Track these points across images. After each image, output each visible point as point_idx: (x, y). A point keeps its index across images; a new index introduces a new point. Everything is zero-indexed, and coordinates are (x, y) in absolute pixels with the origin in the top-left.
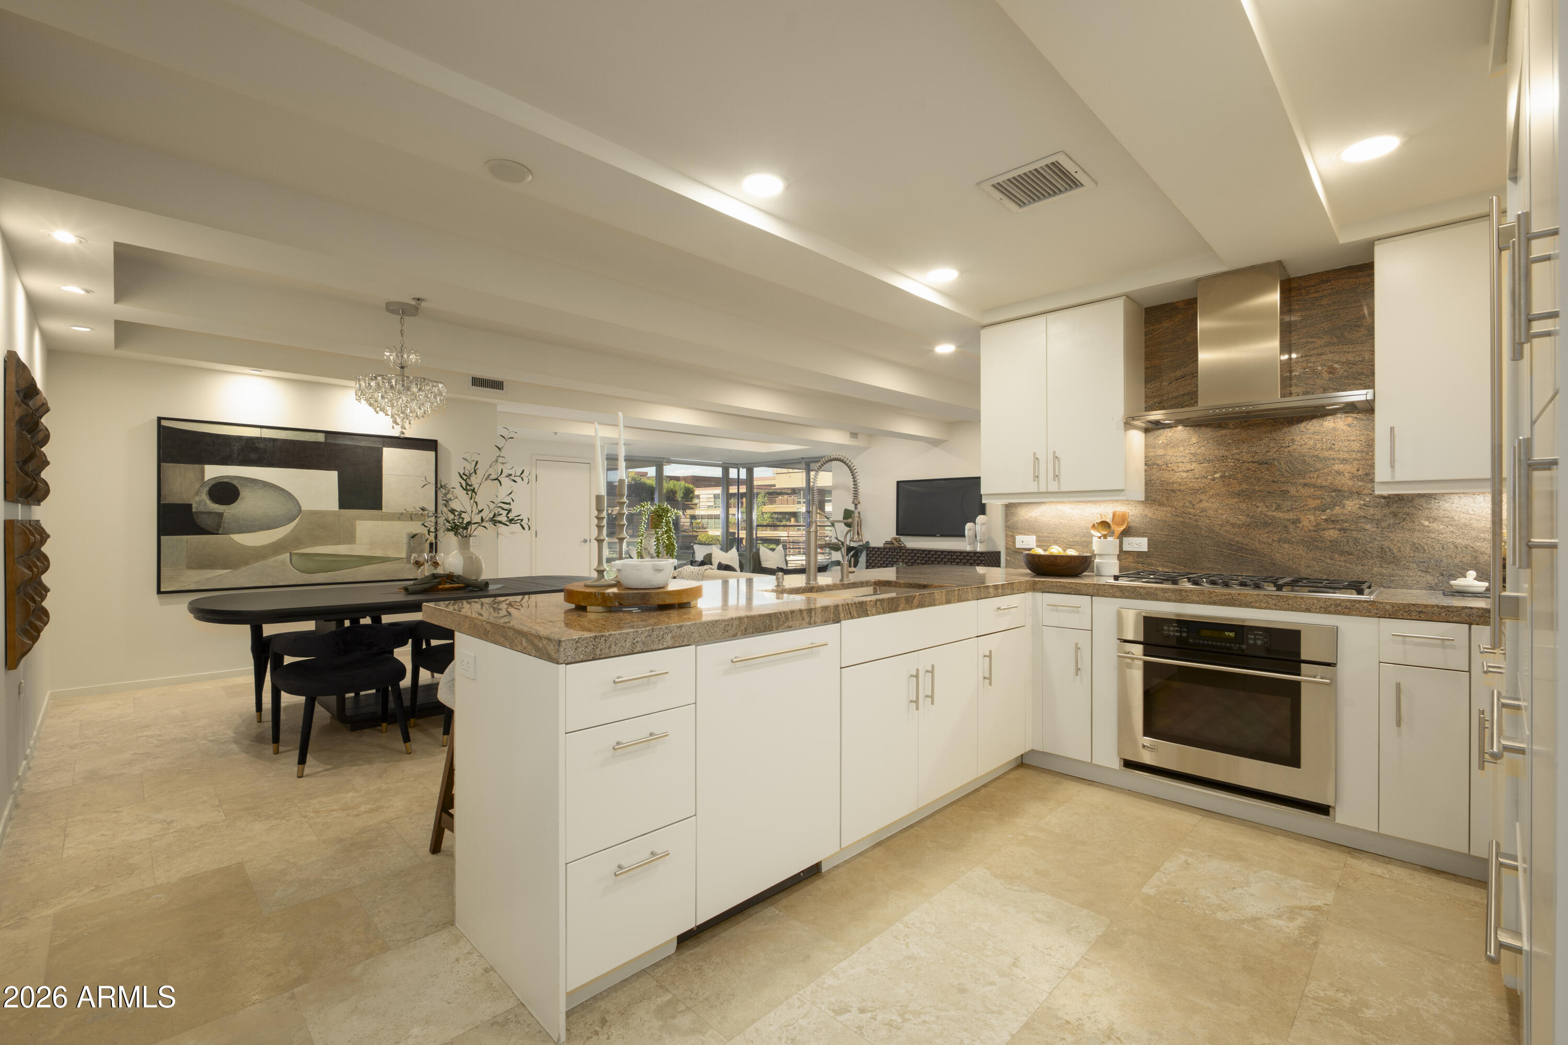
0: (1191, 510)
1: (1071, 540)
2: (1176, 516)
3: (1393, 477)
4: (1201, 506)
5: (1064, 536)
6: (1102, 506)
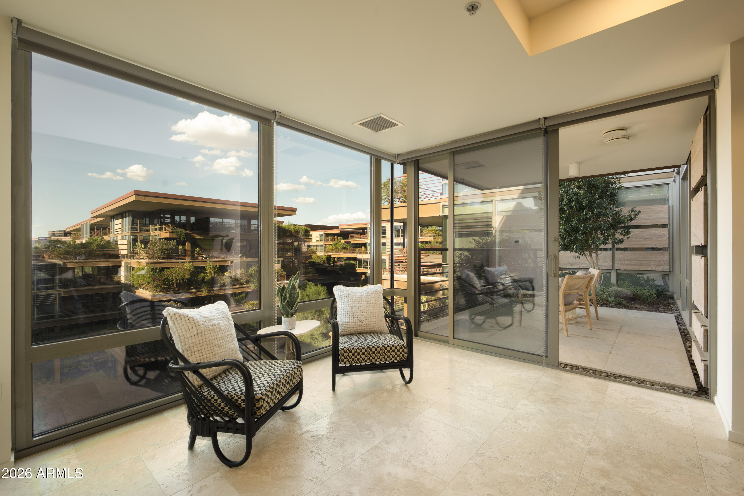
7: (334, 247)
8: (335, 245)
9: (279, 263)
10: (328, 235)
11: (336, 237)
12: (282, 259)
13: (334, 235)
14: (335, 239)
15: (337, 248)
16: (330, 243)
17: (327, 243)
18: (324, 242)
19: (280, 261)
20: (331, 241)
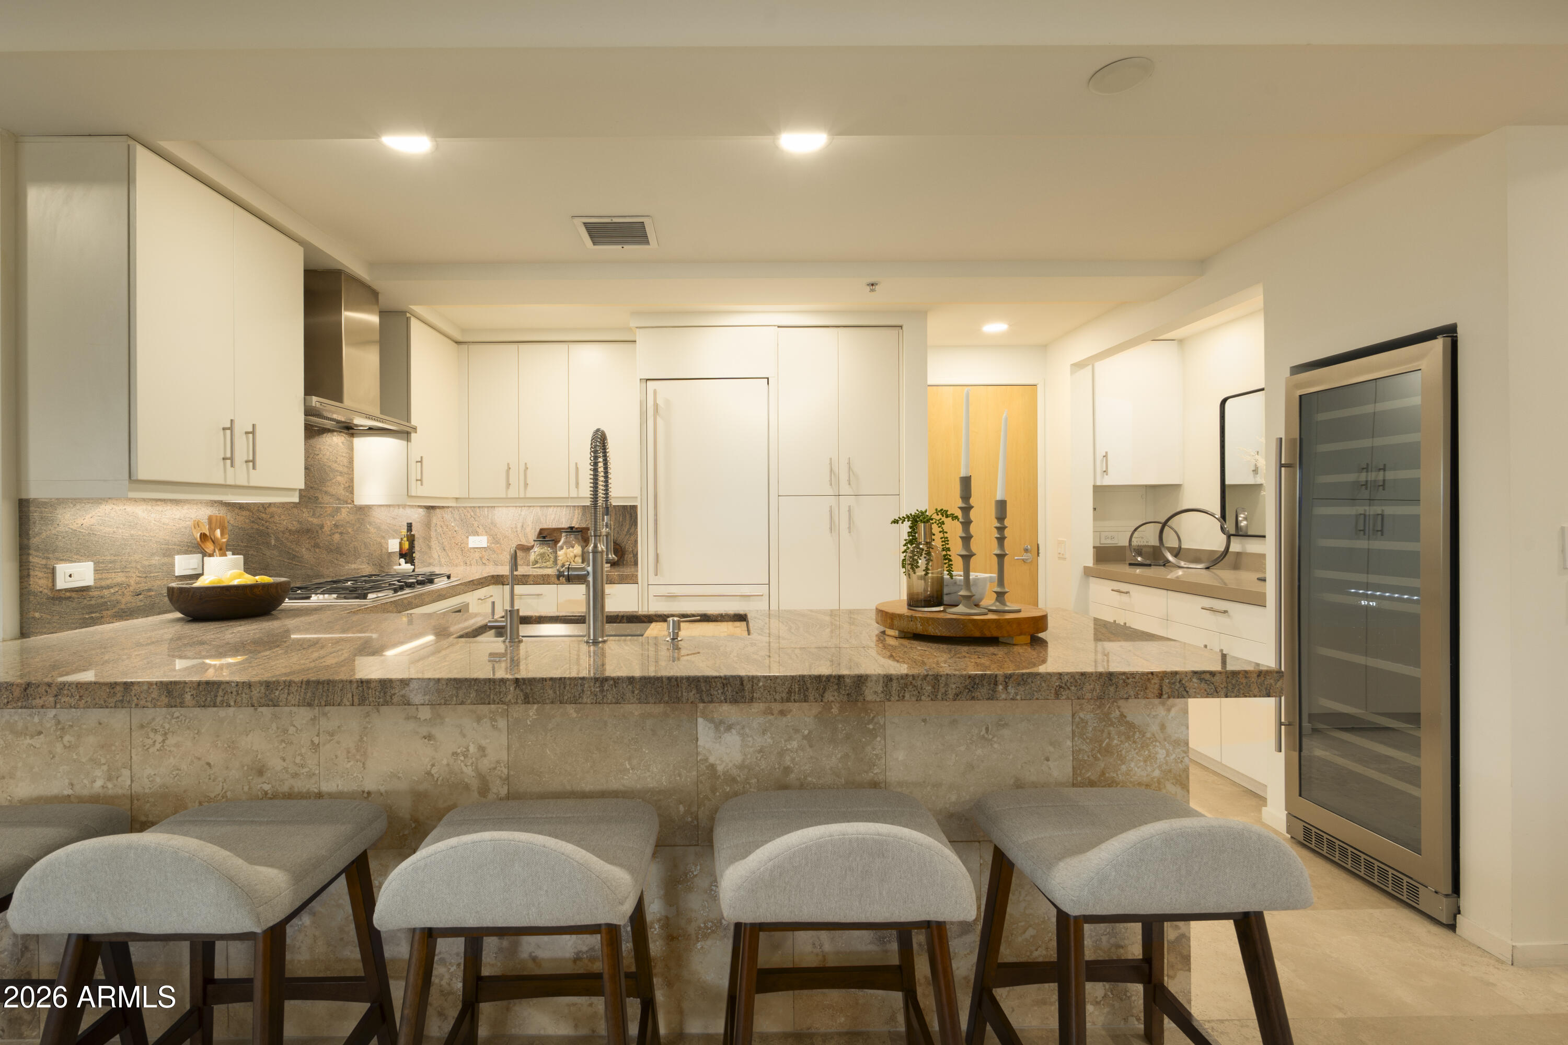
0: (263, 515)
1: (146, 563)
2: (253, 522)
4: (271, 511)
5: (137, 557)
6: (186, 507)
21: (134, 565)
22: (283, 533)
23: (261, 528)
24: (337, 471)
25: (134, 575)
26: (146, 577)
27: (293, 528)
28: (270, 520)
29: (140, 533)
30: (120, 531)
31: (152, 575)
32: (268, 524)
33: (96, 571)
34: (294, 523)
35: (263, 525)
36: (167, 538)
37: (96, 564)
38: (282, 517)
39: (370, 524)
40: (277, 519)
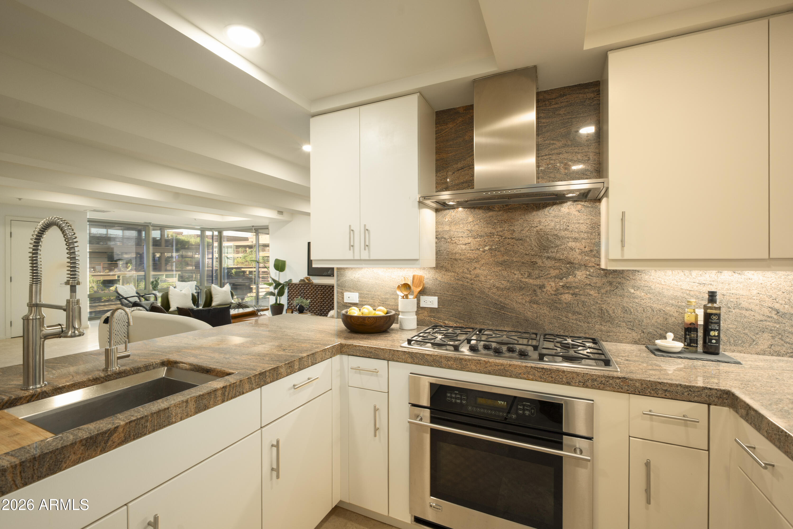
0: (468, 276)
1: (384, 297)
2: (458, 280)
3: (623, 255)
4: (476, 273)
5: (379, 293)
6: (406, 270)
7: (244, 260)
8: (245, 257)
9: (176, 277)
10: (238, 247)
11: (247, 249)
12: (180, 273)
13: (245, 247)
14: (246, 251)
15: (247, 261)
16: (241, 255)
17: (237, 255)
18: (234, 254)
19: (177, 275)
20: (241, 253)
21: (377, 297)
22: (490, 288)
23: (466, 284)
24: (568, 238)
25: (377, 302)
26: (383, 303)
27: (502, 286)
28: (475, 279)
29: (380, 282)
30: (371, 281)
31: (387, 303)
32: (472, 281)
33: (360, 297)
34: (503, 282)
35: (467, 282)
36: (395, 285)
37: (360, 294)
38: (488, 277)
39: (638, 288)
40: (482, 278)
